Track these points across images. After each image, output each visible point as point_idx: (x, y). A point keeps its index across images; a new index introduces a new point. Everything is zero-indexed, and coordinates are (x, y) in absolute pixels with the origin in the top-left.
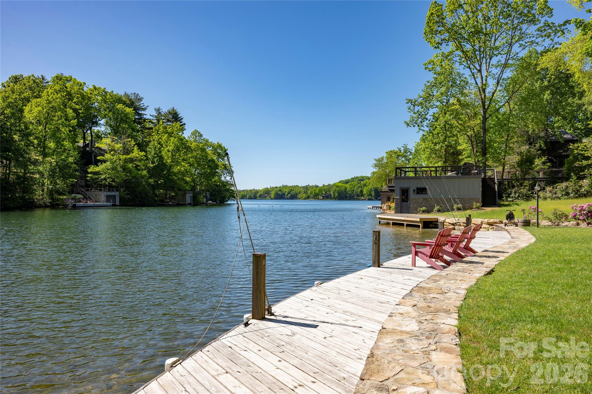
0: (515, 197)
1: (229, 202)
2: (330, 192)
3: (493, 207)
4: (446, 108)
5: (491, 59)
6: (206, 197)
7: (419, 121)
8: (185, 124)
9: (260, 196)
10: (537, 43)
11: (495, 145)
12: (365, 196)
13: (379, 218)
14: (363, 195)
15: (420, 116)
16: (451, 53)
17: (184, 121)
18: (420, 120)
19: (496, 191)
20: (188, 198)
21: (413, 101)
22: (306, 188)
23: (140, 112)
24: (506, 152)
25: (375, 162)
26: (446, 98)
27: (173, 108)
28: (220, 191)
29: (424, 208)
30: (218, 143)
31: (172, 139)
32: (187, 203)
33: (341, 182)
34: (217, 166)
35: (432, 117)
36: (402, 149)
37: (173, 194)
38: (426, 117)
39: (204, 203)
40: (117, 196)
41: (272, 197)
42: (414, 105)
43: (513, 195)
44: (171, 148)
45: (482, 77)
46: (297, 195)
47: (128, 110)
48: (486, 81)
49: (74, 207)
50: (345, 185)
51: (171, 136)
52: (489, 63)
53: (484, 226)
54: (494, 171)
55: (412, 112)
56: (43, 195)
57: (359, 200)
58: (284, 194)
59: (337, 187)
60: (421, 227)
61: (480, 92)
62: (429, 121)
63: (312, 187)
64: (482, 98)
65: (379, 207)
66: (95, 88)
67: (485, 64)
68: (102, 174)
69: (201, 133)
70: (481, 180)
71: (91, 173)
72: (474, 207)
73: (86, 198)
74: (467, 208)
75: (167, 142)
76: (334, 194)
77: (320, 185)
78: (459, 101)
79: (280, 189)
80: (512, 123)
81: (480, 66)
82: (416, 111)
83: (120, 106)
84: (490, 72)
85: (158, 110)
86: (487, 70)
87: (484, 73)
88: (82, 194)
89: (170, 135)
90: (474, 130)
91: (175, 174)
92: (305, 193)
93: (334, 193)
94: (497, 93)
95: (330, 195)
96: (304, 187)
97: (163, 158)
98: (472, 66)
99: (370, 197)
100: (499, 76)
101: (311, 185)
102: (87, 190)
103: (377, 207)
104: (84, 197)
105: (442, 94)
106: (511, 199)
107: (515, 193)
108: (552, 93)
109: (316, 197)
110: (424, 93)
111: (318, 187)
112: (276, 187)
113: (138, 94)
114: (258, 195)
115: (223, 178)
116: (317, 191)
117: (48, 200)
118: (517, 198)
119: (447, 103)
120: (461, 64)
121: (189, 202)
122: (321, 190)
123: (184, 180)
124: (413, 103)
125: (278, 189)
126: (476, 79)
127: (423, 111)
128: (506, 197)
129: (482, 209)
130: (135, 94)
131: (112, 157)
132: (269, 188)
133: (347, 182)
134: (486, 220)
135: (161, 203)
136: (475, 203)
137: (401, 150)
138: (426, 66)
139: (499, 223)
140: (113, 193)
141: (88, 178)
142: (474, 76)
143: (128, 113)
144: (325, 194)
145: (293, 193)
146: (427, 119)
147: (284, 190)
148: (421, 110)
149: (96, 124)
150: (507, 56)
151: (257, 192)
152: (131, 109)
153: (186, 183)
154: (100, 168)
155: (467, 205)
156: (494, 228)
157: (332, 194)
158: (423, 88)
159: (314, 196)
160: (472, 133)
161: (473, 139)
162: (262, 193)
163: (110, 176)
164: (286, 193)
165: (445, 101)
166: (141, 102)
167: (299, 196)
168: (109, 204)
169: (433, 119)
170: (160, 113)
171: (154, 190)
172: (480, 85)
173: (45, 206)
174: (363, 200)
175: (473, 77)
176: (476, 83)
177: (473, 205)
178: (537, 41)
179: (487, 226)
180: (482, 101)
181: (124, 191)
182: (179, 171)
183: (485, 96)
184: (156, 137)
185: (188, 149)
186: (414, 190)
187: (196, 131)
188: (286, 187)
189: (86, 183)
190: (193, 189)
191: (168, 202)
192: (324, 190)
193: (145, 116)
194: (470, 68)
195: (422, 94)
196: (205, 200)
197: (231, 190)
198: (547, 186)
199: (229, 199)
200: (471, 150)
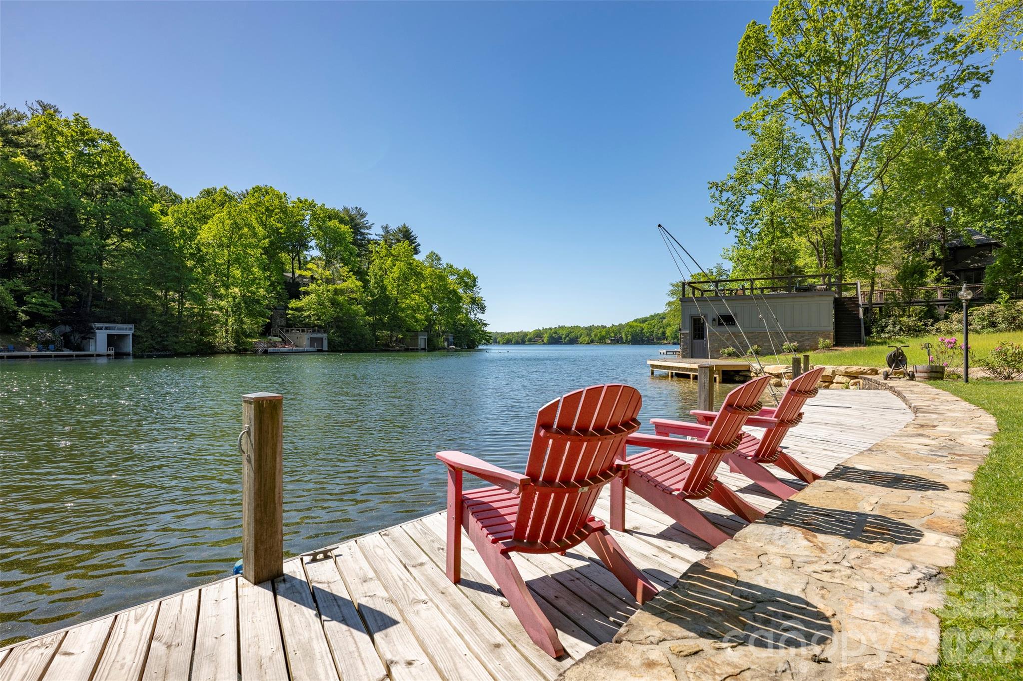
0: (893, 331)
1: (480, 347)
2: (621, 333)
3: (857, 346)
4: (773, 192)
5: (849, 108)
6: (447, 340)
7: (729, 216)
8: (419, 245)
9: (530, 340)
10: (932, 75)
11: (857, 247)
12: (669, 339)
13: (652, 366)
14: (665, 338)
15: (730, 208)
16: (781, 101)
17: (418, 241)
18: (731, 213)
19: (859, 320)
20: (421, 341)
21: (720, 184)
22: (590, 329)
23: (362, 231)
24: (876, 258)
25: (672, 288)
26: (773, 178)
27: (404, 225)
28: (467, 333)
29: (731, 349)
30: (464, 270)
31: (398, 263)
32: (419, 348)
33: (636, 321)
34: (459, 299)
35: (749, 209)
36: (715, 271)
37: (401, 336)
38: (741, 208)
39: (444, 349)
40: (324, 340)
41: (545, 341)
42: (721, 191)
43: (890, 328)
44: (396, 275)
45: (834, 139)
46: (578, 338)
47: (344, 228)
48: (841, 144)
49: (265, 352)
50: (642, 325)
51: (397, 260)
52: (846, 115)
53: (838, 378)
54: (856, 288)
55: (718, 203)
56: (226, 337)
57: (660, 344)
58: (561, 338)
59: (631, 327)
60: (718, 380)
61: (830, 163)
62: (745, 214)
63: (598, 328)
64: (834, 173)
65: (676, 352)
66: (300, 201)
67: (839, 118)
68: (305, 311)
69: (440, 256)
70: (832, 299)
71: (292, 309)
72: (820, 346)
73: (285, 342)
74: (807, 348)
75: (392, 268)
76: (627, 337)
77: (609, 325)
78: (794, 180)
79: (556, 331)
80: (887, 210)
81: (831, 122)
82: (724, 200)
83: (333, 223)
84: (848, 129)
85: (385, 228)
86: (843, 127)
87: (838, 133)
88: (280, 337)
89: (396, 258)
90: (821, 234)
91: (403, 310)
92: (588, 335)
93: (626, 335)
94: (861, 163)
95: (622, 338)
96: (586, 328)
97: (385, 289)
98: (815, 121)
99: (675, 340)
100: (864, 135)
101: (596, 325)
102: (287, 331)
103: (673, 352)
104: (283, 340)
105: (765, 169)
106: (887, 335)
107: (894, 325)
108: (954, 168)
109: (602, 340)
110: (736, 172)
111: (606, 327)
112: (551, 329)
113: (360, 209)
114: (527, 339)
115: (472, 316)
116: (604, 333)
117: (232, 345)
118: (898, 333)
119: (775, 185)
120: (797, 117)
121: (422, 347)
122: (608, 332)
123: (414, 317)
124: (719, 187)
125: (553, 331)
126: (824, 141)
127: (736, 200)
128: (878, 332)
129: (835, 350)
130: (356, 208)
131: (317, 288)
132: (541, 329)
133: (644, 321)
134: (842, 368)
135: (385, 348)
136: (821, 340)
137: (712, 273)
138: (739, 123)
139: (870, 374)
140: (319, 335)
141: (289, 316)
142: (820, 137)
143: (344, 233)
144: (615, 337)
145: (572, 335)
146: (742, 211)
147: (561, 332)
148: (733, 198)
149: (306, 247)
150: (877, 100)
151: (526, 334)
152: (347, 227)
153: (417, 321)
154: (304, 302)
155: (806, 343)
156: (859, 382)
157: (624, 337)
158: (736, 163)
159: (600, 339)
160: (819, 238)
161: (820, 249)
162: (532, 335)
163: (315, 312)
164: (564, 336)
165: (772, 182)
166: (365, 219)
167: (581, 340)
168: (312, 349)
169: (753, 210)
170: (388, 232)
171: (375, 331)
172: (830, 151)
173: (229, 352)
174: (666, 344)
175: (818, 138)
176: (824, 148)
177: (817, 343)
178: (931, 71)
179: (844, 379)
180: (835, 178)
181: (333, 333)
182: (409, 307)
183: (839, 169)
184: (377, 262)
185: (419, 275)
186: (714, 320)
187: (432, 253)
188: (563, 328)
189: (287, 323)
190: (428, 328)
191: (393, 347)
192: (613, 332)
193: (369, 237)
194: (813, 124)
195: (735, 174)
196: (446, 344)
197: (482, 331)
198: (952, 312)
199: (479, 343)
200: (817, 264)
